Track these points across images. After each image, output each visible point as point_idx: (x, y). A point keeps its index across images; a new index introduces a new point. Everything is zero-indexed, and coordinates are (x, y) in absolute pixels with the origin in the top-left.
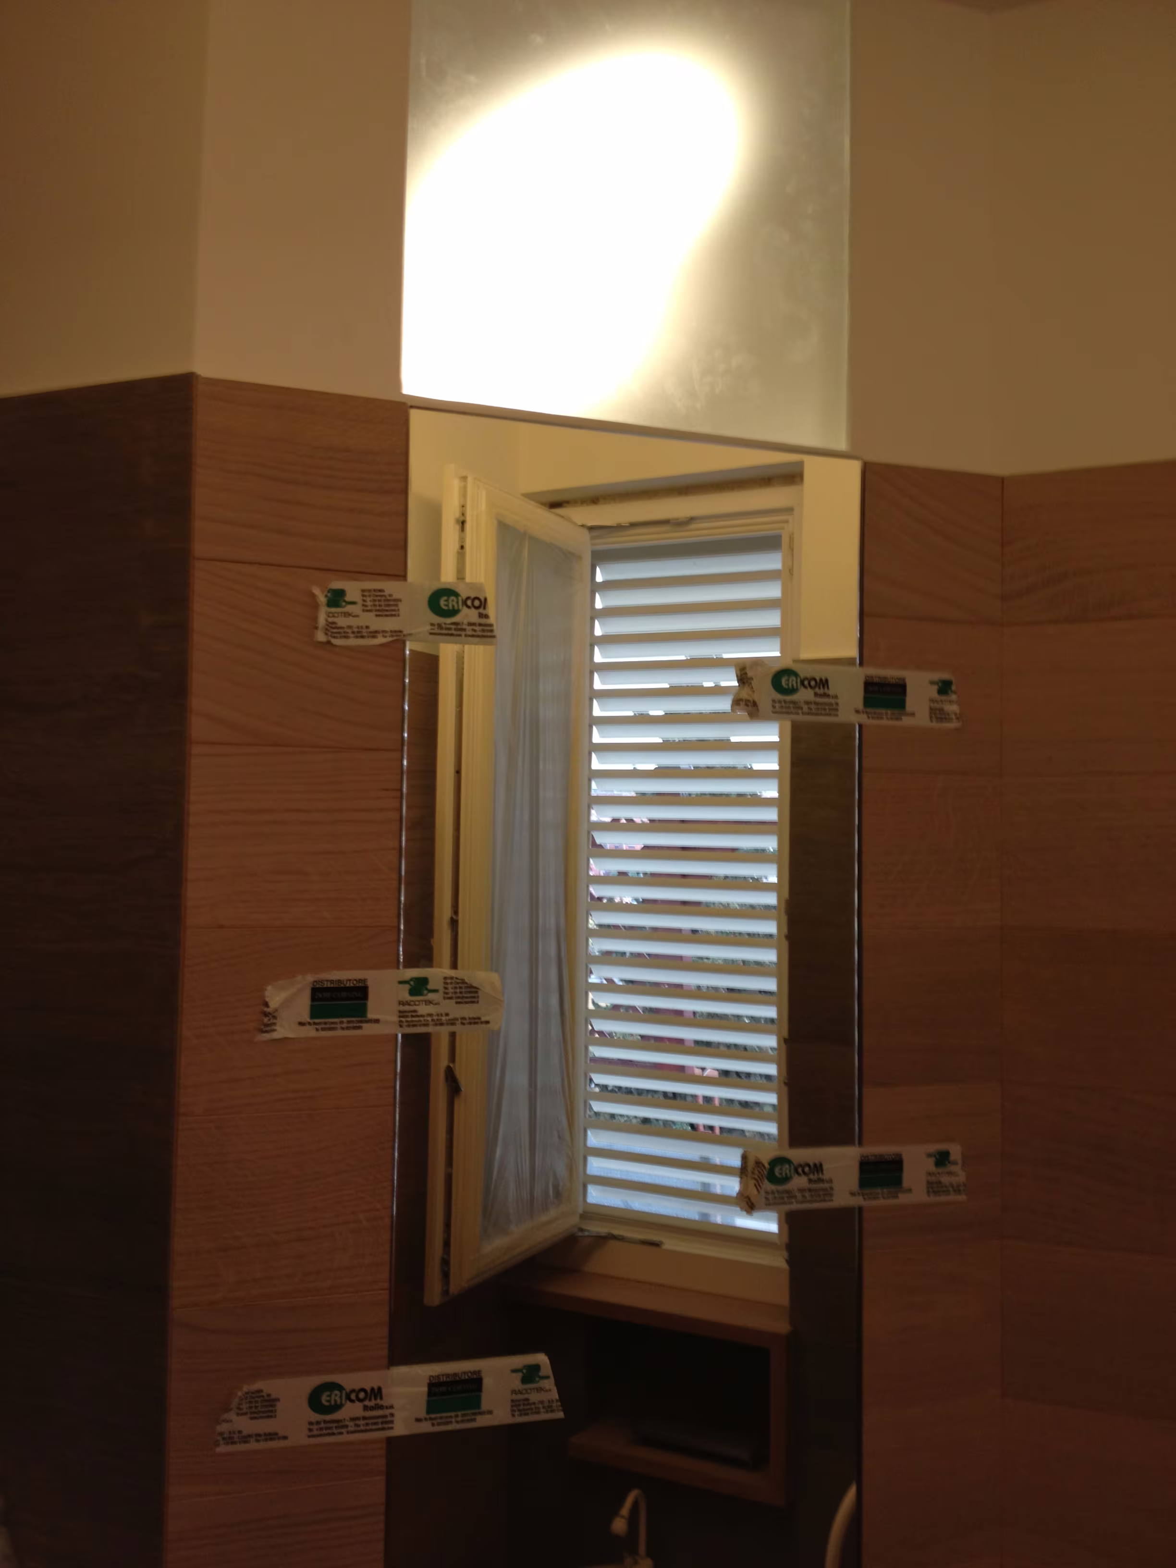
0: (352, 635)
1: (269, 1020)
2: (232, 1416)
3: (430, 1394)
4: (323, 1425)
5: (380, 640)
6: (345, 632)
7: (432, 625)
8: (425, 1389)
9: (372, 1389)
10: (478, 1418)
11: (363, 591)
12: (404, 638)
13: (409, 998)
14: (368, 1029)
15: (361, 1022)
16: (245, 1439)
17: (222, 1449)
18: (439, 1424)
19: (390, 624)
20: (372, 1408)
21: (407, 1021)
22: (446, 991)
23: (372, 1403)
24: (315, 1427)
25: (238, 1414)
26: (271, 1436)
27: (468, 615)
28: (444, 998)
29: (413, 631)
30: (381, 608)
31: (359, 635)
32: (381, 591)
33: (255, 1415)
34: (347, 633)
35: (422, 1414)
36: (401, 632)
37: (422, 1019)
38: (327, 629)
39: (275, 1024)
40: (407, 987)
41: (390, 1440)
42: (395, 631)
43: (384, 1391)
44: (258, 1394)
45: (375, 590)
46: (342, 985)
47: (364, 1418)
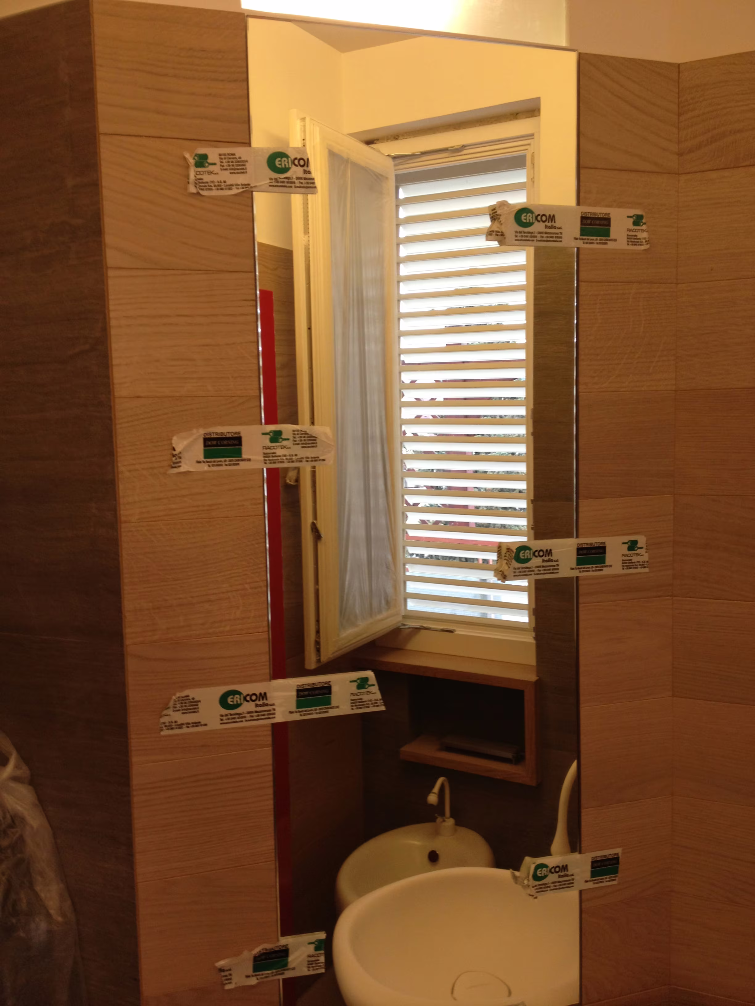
0: (214, 188)
1: (176, 459)
2: (170, 712)
3: (298, 696)
4: (230, 717)
5: (235, 191)
6: (209, 186)
7: (271, 179)
8: (295, 693)
9: (260, 694)
10: (330, 710)
11: (220, 155)
12: (252, 190)
13: (270, 444)
14: (243, 465)
15: (238, 460)
16: (180, 726)
17: (165, 732)
18: (305, 715)
19: (240, 179)
20: (260, 706)
21: (269, 460)
22: (295, 439)
23: (261, 702)
24: (224, 718)
25: (174, 711)
26: (197, 724)
27: (295, 172)
28: (294, 444)
29: (257, 184)
30: (233, 167)
31: (219, 187)
32: (234, 154)
33: (185, 712)
34: (211, 186)
35: (294, 708)
36: (249, 185)
37: (279, 458)
38: (196, 183)
39: (180, 462)
40: (268, 437)
41: (274, 725)
42: (245, 185)
43: (268, 695)
44: (186, 698)
45: (228, 154)
46: (224, 436)
47: (256, 712)
